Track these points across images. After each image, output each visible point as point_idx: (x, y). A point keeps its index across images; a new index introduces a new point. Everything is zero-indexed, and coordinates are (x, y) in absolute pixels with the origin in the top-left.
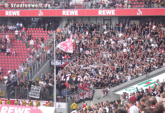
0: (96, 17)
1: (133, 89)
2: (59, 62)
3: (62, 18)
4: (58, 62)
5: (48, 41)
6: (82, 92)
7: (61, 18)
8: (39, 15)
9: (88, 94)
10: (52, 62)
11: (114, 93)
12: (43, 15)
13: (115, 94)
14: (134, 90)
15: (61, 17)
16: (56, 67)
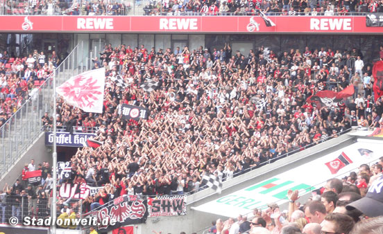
0: (155, 34)
1: (235, 200)
2: (67, 135)
3: (77, 36)
4: (65, 136)
5: (42, 88)
6: (117, 207)
7: (75, 35)
8: (24, 28)
9: (131, 210)
10: (50, 136)
11: (192, 208)
12: (32, 28)
13: (193, 210)
14: (237, 202)
15: (73, 34)
16: (57, 147)
